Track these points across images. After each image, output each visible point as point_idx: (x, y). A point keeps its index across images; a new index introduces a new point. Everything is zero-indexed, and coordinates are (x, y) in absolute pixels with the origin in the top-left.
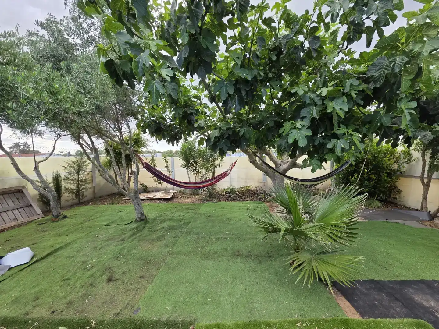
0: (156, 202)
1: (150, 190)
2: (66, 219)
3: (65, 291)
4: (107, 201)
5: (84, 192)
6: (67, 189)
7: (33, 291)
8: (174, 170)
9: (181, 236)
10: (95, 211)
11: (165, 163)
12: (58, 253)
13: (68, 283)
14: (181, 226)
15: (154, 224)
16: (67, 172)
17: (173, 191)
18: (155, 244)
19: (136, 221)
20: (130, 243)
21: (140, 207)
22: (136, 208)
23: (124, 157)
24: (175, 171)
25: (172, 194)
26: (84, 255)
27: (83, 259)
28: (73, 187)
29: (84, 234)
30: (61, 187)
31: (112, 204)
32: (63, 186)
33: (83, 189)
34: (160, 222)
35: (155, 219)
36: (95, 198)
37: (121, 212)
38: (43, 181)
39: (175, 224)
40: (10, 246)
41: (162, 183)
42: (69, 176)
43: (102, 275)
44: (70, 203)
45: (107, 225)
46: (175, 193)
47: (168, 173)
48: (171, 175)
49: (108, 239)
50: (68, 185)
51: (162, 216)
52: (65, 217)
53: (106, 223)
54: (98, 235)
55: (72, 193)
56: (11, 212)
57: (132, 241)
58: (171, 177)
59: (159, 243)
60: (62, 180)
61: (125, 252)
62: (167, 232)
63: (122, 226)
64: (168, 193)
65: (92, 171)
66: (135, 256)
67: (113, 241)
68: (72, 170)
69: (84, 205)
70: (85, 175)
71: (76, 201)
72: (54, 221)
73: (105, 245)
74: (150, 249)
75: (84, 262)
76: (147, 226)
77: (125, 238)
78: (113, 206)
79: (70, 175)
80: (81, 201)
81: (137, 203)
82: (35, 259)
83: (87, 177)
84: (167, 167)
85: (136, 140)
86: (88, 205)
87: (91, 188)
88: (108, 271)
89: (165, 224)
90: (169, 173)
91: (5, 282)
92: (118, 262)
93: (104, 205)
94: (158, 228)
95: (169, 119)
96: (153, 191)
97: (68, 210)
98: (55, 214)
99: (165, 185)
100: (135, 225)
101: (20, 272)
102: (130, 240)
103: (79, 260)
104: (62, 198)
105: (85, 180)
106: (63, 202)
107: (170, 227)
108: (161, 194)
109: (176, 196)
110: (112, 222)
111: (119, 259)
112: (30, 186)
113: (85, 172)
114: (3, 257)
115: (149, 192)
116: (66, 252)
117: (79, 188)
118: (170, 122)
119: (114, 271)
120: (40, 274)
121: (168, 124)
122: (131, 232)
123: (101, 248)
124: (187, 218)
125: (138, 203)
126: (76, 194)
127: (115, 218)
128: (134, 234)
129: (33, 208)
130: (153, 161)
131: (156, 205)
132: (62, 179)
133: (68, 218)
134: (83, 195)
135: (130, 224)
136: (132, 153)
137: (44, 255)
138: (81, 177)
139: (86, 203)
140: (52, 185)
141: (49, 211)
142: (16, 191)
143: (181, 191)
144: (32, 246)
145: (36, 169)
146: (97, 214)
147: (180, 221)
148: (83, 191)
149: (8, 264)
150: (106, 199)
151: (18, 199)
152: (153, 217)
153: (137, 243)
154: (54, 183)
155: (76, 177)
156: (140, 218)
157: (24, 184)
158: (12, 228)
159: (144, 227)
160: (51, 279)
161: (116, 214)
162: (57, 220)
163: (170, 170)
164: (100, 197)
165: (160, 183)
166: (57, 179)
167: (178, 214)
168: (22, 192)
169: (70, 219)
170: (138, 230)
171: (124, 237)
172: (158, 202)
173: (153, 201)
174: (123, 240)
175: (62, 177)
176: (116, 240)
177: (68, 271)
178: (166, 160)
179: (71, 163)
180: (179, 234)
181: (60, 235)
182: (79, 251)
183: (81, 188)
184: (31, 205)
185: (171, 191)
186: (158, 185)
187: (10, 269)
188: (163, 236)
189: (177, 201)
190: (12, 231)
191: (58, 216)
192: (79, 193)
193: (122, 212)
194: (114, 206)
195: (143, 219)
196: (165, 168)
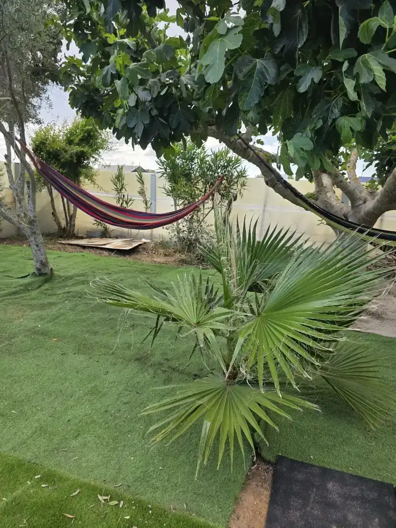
1: (113, 234)
8: (155, 200)
11: (139, 185)
19: (34, 275)
21: (39, 250)
22: (34, 251)
24: (157, 204)
25: (137, 245)
35: (68, 278)
47: (144, 205)
48: (149, 210)
59: (36, 312)
62: (66, 300)
63: (10, 279)
81: (34, 242)
84: (142, 193)
85: (89, 135)
90: (146, 204)
94: (60, 292)
96: (117, 238)
100: (27, 281)
109: (144, 249)
125: (36, 242)
130: (118, 179)
143: (162, 241)
156: (39, 270)
163: (148, 199)
172: (106, 253)
178: (141, 179)
185: (144, 240)
189: (140, 257)
195: (45, 272)
196: (138, 195)
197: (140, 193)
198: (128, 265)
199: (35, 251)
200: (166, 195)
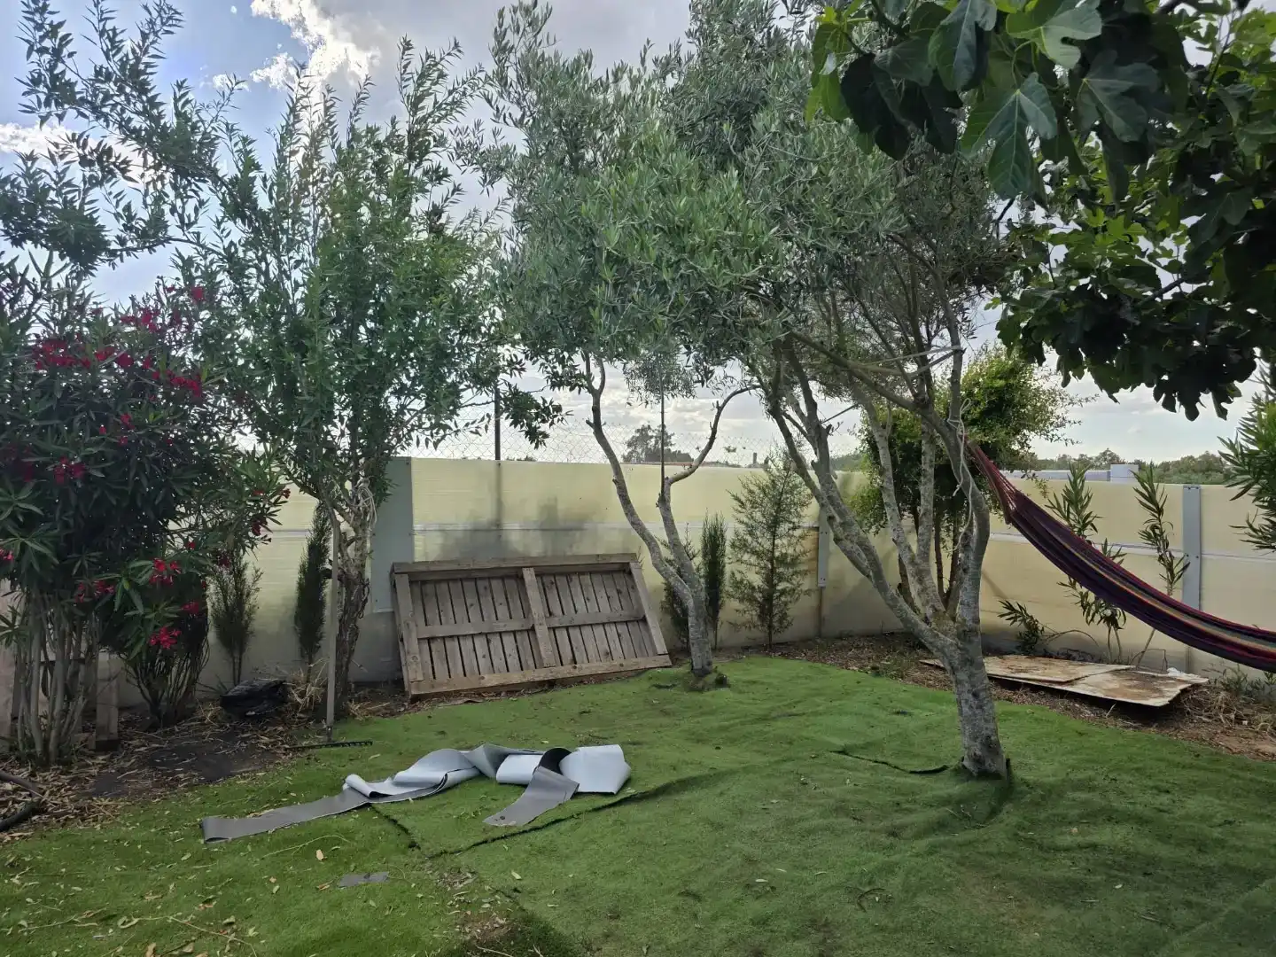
0: (1077, 713)
1: (1054, 646)
2: (723, 690)
3: (685, 930)
4: (858, 658)
5: (786, 604)
6: (737, 584)
7: (612, 886)
8: (1200, 557)
9: (1188, 928)
10: (813, 685)
11: (1147, 515)
12: (686, 796)
13: (695, 909)
14: (1209, 878)
15: (1043, 816)
16: (742, 522)
17: (1184, 676)
18: (1031, 911)
19: (961, 772)
20: (917, 855)
21: (980, 707)
22: (966, 709)
23: (931, 471)
24: (1208, 566)
25: (1176, 690)
26: (753, 834)
27: (747, 849)
28: (757, 580)
29: (765, 759)
30: (722, 573)
31: (876, 671)
32: (728, 569)
33: (783, 592)
34: (1081, 817)
35: (1051, 793)
36: (820, 635)
37: (904, 713)
38: (674, 544)
39: (1163, 851)
40: (587, 730)
41: (1120, 623)
42: (749, 538)
43: (796, 938)
44: (743, 636)
45: (843, 752)
46: (1196, 686)
47: (1163, 570)
48: (1179, 584)
49: (841, 809)
50: (743, 567)
51: (1092, 789)
52: (721, 682)
53: (840, 742)
54: (809, 781)
55: (751, 600)
56: (601, 628)
57: (932, 850)
58: (1177, 596)
59: (1054, 912)
60: (728, 549)
61: (894, 884)
62: (1112, 880)
63: (898, 775)
64: (1148, 683)
65: (817, 529)
66: (933, 925)
67: (853, 824)
68: (758, 515)
69: (783, 655)
70: (794, 540)
71: (759, 634)
72: (693, 689)
73: (826, 828)
74: (1002, 919)
75: (750, 860)
76: (1010, 816)
77: (903, 827)
78: (879, 681)
79: (751, 533)
80: (776, 638)
81: (968, 686)
82: (630, 791)
83: (799, 548)
84: (1155, 536)
86: (794, 657)
87: (808, 592)
88: (819, 931)
89: (1106, 835)
90: (1170, 568)
91: (563, 826)
92: (861, 915)
93: (845, 671)
94: (1065, 840)
95: (1170, 268)
96: (1068, 656)
97: (735, 660)
98: (698, 664)
99: (1135, 632)
100: (955, 788)
101: (594, 814)
102: (922, 844)
103: (737, 844)
104: (722, 615)
105: (794, 561)
106: (723, 631)
107: (1129, 856)
108: (1109, 676)
109: (1199, 704)
110: (866, 746)
111: (865, 904)
112: (646, 558)
113: (794, 528)
114: (568, 753)
115: (1047, 655)
116: (705, 803)
117: (773, 586)
118: (1177, 284)
119: (839, 942)
120: (633, 842)
121: (1168, 296)
122: (933, 814)
123: (810, 832)
124: (1252, 845)
125: (973, 686)
126: (762, 607)
127: (878, 734)
128: (941, 826)
129: (648, 630)
130: (1075, 499)
131: (1075, 724)
132: (728, 543)
133: (729, 686)
134: (784, 616)
135: (934, 777)
136: (958, 447)
137: (651, 786)
138: (783, 546)
139: (787, 649)
140: (698, 561)
141: (686, 651)
142: (616, 567)
143: (1238, 682)
144: (632, 749)
145: (663, 501)
146: (818, 700)
147: (1201, 846)
148: (783, 599)
149: (577, 780)
150: (858, 647)
151: (619, 592)
152: (1046, 780)
153: (947, 870)
154: (705, 556)
155: (767, 545)
156: (978, 760)
157: (635, 550)
158: (600, 678)
159: (994, 812)
160: (655, 872)
161: (883, 715)
162: (700, 685)
163: (1176, 555)
164: (840, 638)
165: (1111, 621)
166: (713, 542)
167: (1193, 805)
168: (630, 573)
169: (731, 694)
170: (961, 814)
171: (898, 822)
172: (1087, 712)
173: (1059, 702)
174: (893, 834)
175: (729, 536)
176: (869, 825)
177: (700, 869)
178: (1151, 498)
179: (755, 489)
180: (1182, 916)
181: (700, 740)
182: (741, 812)
183: (779, 588)
184: (644, 620)
185: (1173, 672)
186: (1099, 631)
187: (577, 795)
188: (1080, 888)
189: (1203, 733)
190: (597, 688)
191: (704, 672)
192: (771, 606)
193: (911, 715)
194: (885, 685)
195: (993, 769)
196: (1143, 542)
197: (1149, 537)
198: (1195, 763)
199: (971, 707)
200: (1254, 546)
